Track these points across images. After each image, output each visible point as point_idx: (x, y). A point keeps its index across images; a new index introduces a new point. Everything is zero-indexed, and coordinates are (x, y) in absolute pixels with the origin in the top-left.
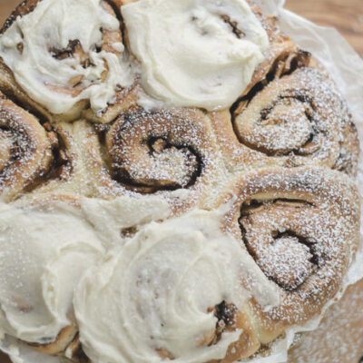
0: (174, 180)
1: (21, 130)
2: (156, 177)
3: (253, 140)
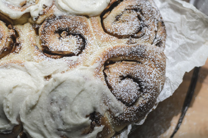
0: (71, 51)
2: (62, 50)
3: (111, 31)
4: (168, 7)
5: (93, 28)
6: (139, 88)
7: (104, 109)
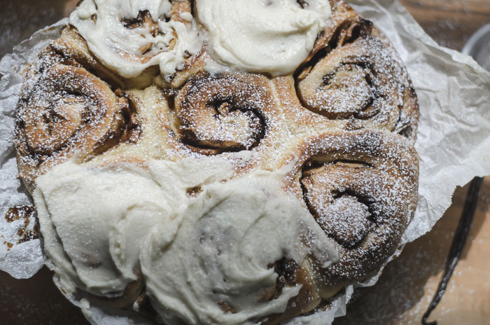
0: (239, 141)
1: (93, 96)
2: (222, 139)
3: (315, 104)
4: (423, 62)
5: (280, 97)
6: (368, 214)
7: (303, 254)
